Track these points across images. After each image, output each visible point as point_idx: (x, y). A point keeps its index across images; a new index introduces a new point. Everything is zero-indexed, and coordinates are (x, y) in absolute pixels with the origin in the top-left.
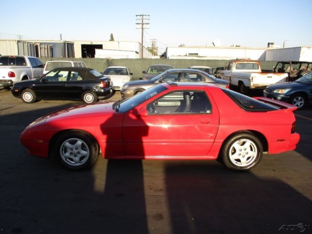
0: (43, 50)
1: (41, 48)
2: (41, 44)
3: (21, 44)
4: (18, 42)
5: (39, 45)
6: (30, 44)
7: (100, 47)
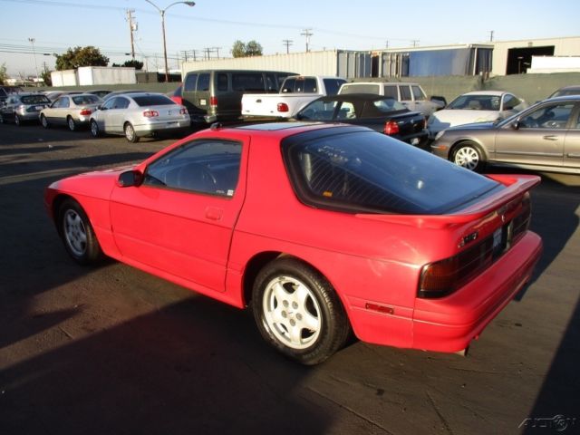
0: (387, 64)
1: (383, 61)
2: (384, 54)
3: (343, 57)
4: (339, 52)
5: (380, 55)
6: (362, 56)
7: (548, 51)
